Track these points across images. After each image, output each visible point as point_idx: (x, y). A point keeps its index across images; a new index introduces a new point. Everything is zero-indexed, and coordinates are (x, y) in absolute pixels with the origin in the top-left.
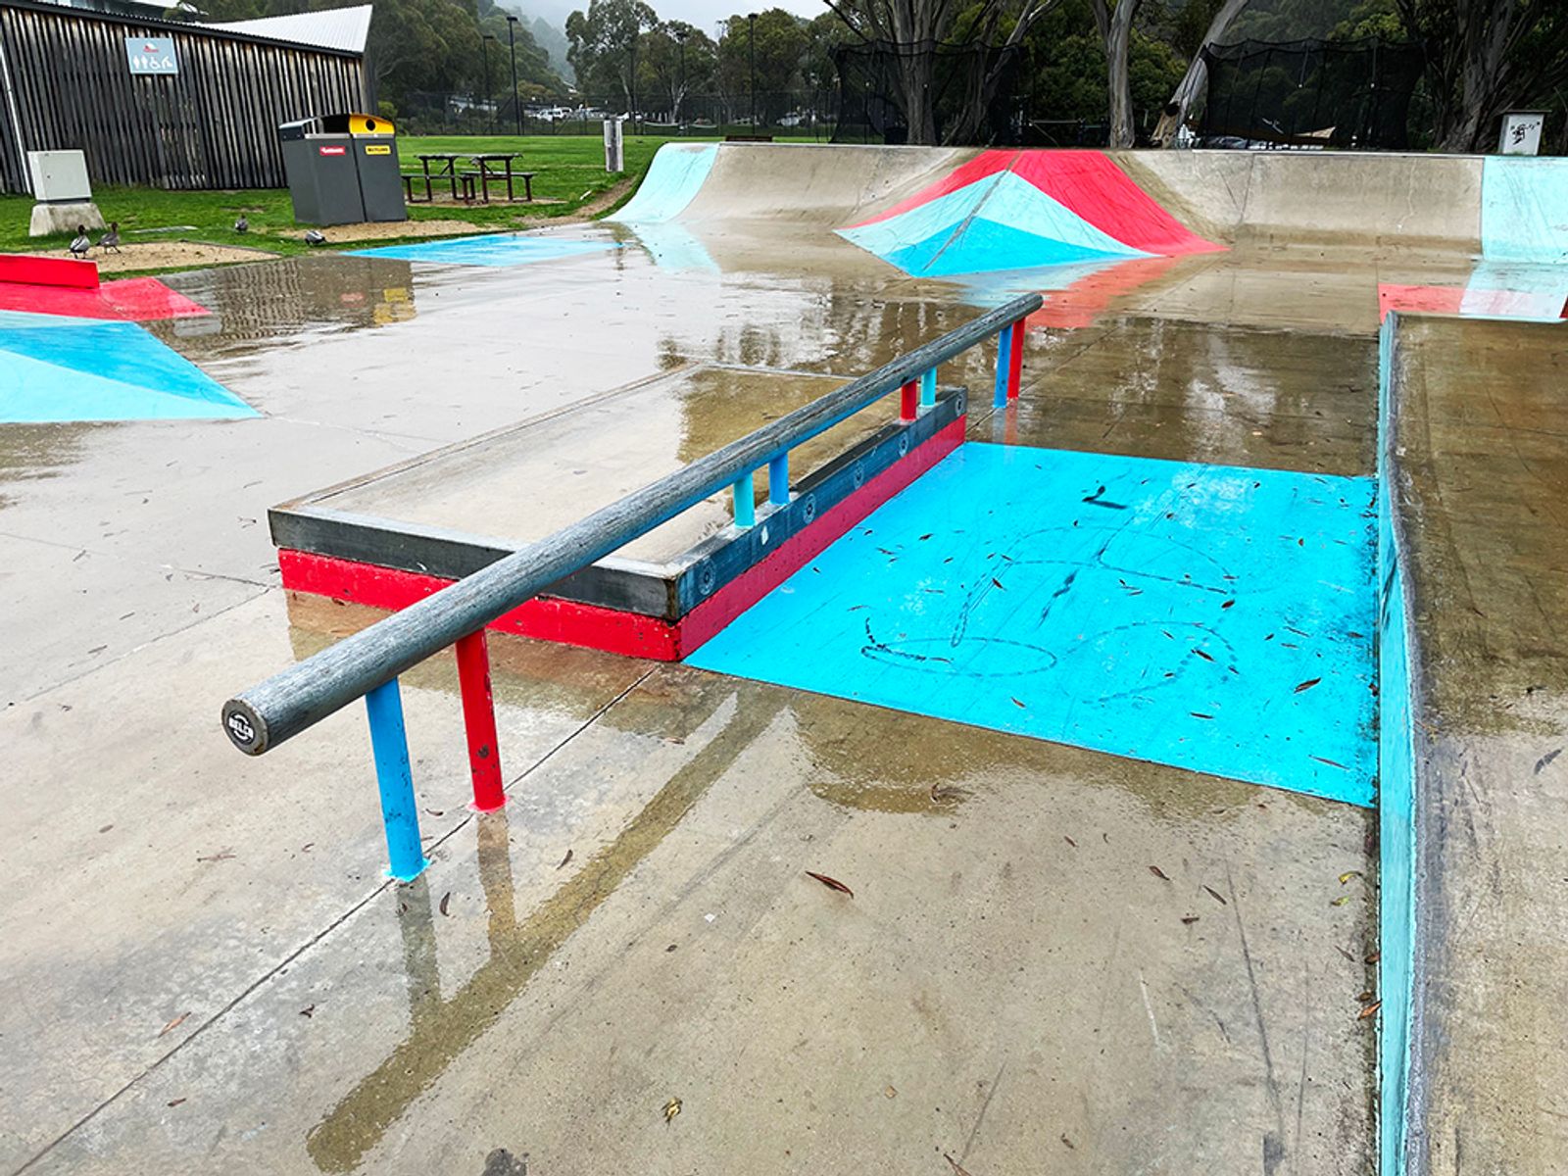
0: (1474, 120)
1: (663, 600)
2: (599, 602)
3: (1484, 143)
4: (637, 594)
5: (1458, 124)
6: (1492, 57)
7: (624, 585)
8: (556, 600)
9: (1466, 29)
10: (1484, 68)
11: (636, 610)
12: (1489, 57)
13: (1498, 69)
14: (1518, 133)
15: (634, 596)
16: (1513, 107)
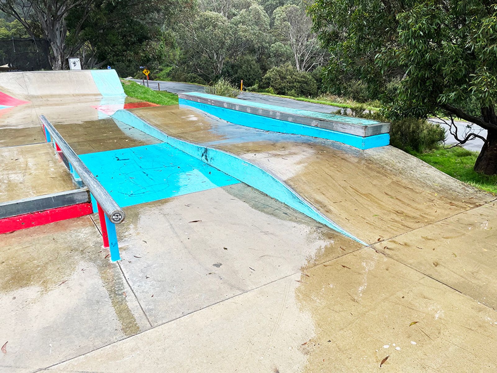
0: (60, 60)
1: (87, 197)
2: (64, 205)
3: (65, 67)
4: (78, 198)
5: (55, 62)
6: (58, 41)
7: (73, 197)
8: (47, 210)
9: (48, 33)
10: (57, 45)
11: (77, 203)
12: (58, 42)
13: (61, 45)
14: (74, 64)
15: (77, 199)
16: (70, 56)
